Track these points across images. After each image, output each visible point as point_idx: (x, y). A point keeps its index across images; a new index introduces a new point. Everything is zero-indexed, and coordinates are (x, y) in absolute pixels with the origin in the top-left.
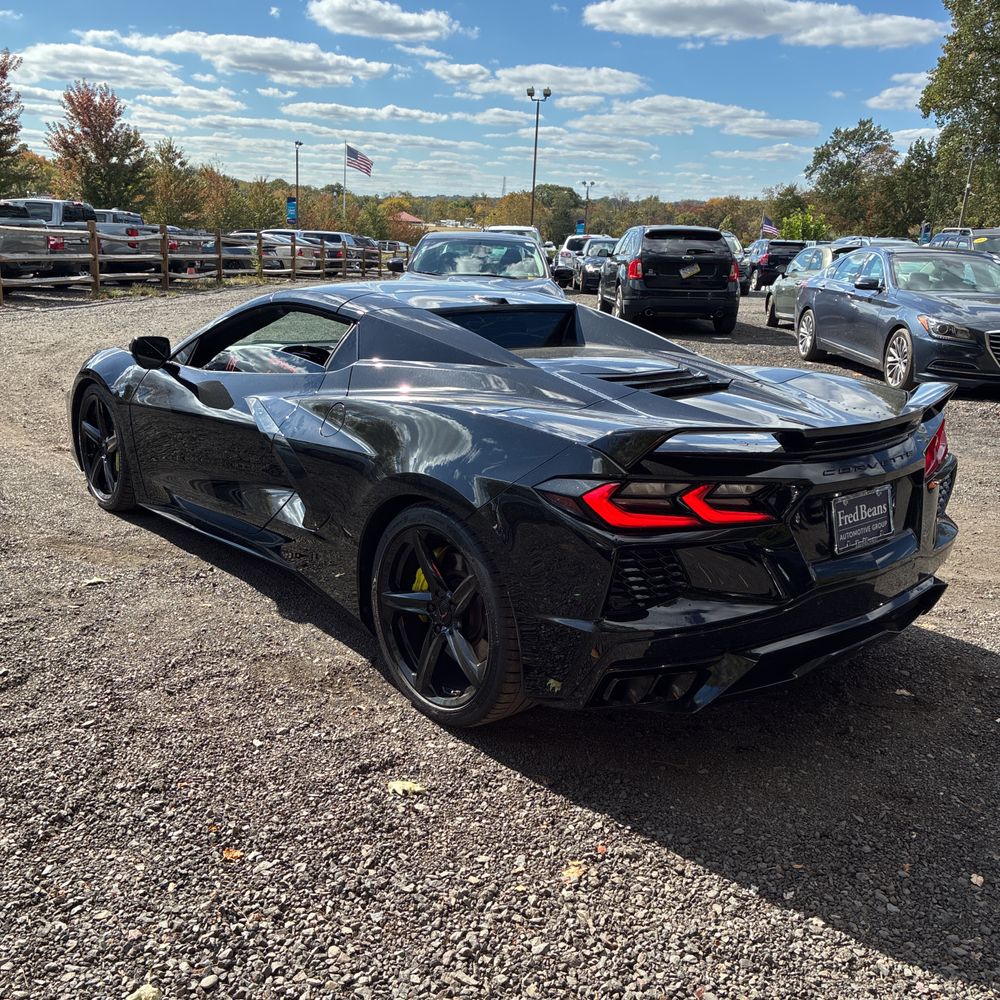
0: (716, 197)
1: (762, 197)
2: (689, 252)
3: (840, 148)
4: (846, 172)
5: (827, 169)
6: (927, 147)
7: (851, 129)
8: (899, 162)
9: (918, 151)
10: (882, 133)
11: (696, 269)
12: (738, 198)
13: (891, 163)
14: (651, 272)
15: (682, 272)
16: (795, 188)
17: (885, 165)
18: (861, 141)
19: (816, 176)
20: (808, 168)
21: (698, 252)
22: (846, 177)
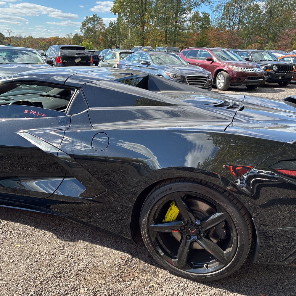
0: (52, 37)
1: (66, 37)
2: (76, 54)
3: (89, 23)
4: (92, 30)
5: (86, 29)
6: (114, 24)
7: (91, 17)
8: (106, 28)
9: (111, 24)
10: (100, 19)
11: (80, 59)
12: (58, 37)
13: (104, 28)
14: (65, 61)
15: (75, 60)
16: (78, 34)
17: (103, 28)
18: (94, 21)
19: (83, 31)
20: (81, 28)
21: (79, 54)
22: (92, 31)
